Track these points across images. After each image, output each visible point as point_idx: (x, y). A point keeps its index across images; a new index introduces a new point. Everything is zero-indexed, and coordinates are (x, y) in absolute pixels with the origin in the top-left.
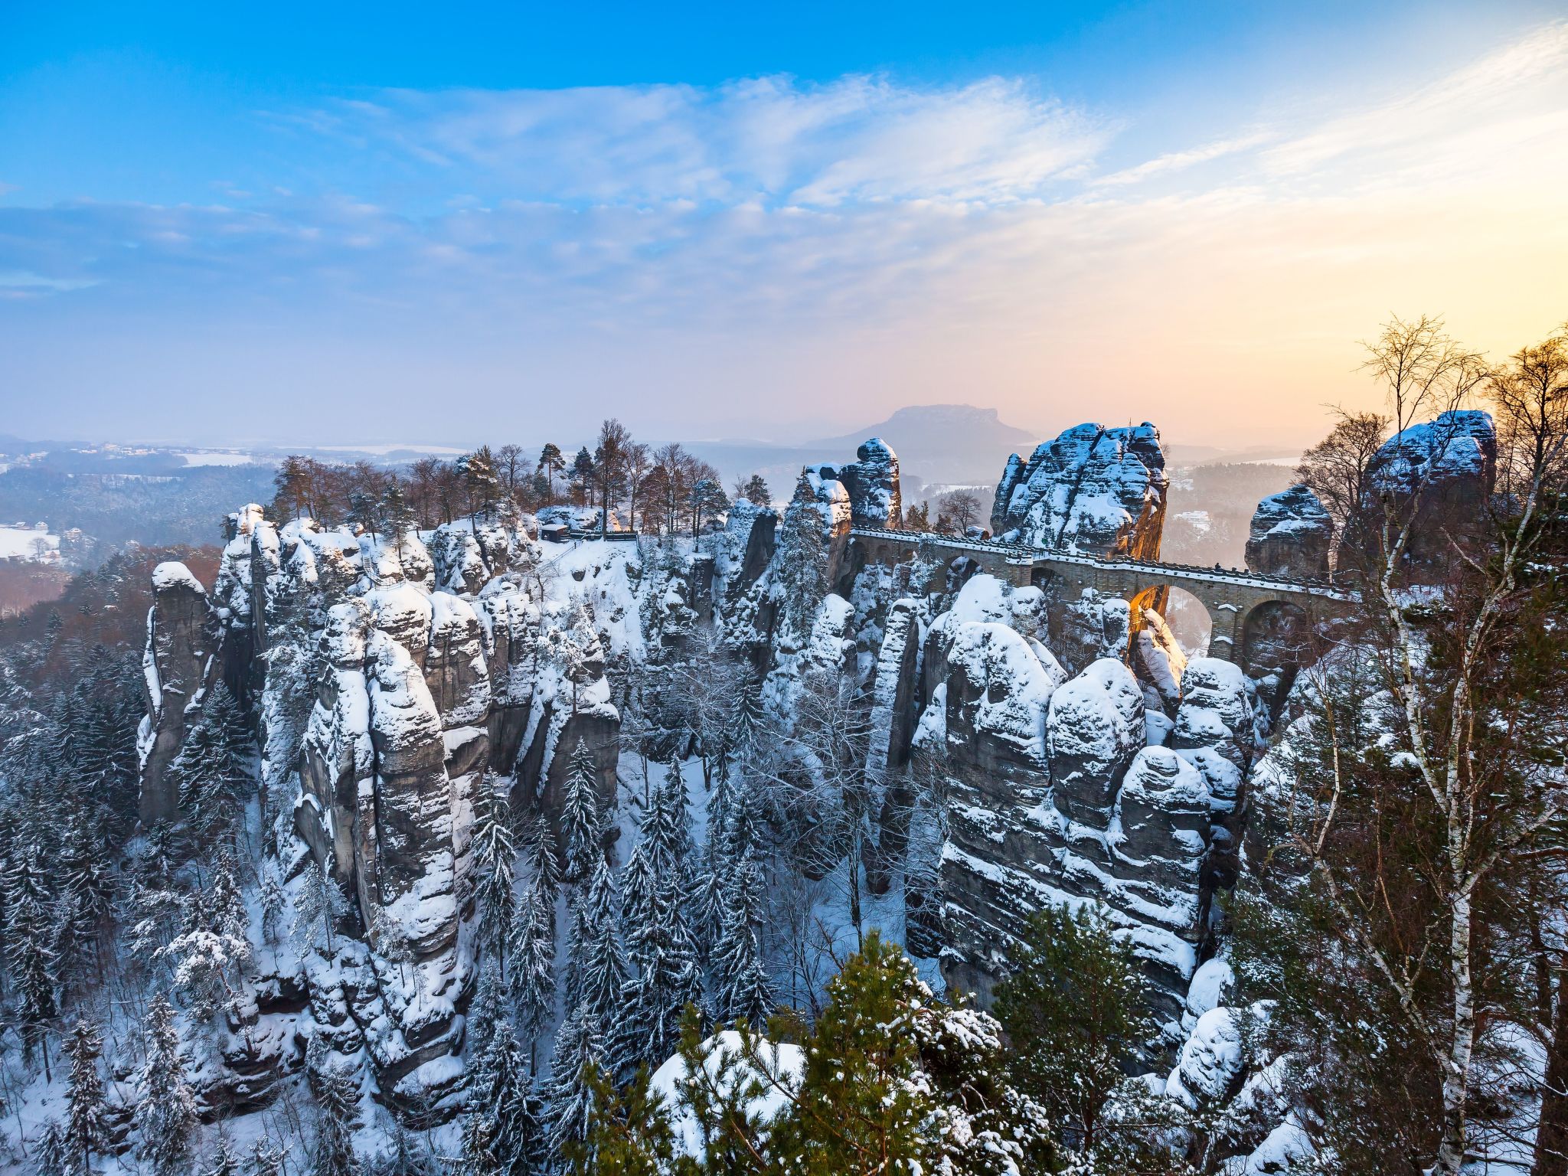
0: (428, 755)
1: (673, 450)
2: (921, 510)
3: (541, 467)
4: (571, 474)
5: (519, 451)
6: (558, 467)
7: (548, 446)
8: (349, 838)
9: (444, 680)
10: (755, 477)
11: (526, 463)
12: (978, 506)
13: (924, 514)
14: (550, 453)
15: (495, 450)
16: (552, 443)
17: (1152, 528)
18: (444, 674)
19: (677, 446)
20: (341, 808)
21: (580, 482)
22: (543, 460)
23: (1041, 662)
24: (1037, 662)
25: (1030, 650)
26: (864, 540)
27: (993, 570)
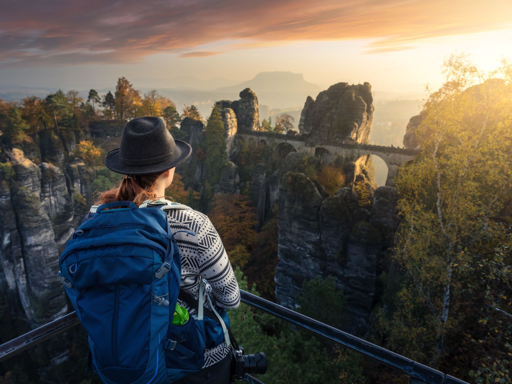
0: (46, 236)
1: (153, 92)
2: (268, 121)
3: (89, 101)
4: (104, 104)
5: (77, 93)
6: (97, 101)
7: (92, 91)
8: (13, 275)
9: (51, 203)
10: (192, 106)
11: (80, 99)
12: (293, 120)
13: (270, 123)
14: (93, 94)
15: (65, 92)
16: (93, 89)
17: (367, 129)
18: (51, 200)
19: (155, 91)
20: (7, 261)
21: (109, 108)
22: (90, 97)
23: (318, 189)
24: (316, 189)
25: (313, 184)
26: (243, 136)
27: (299, 149)
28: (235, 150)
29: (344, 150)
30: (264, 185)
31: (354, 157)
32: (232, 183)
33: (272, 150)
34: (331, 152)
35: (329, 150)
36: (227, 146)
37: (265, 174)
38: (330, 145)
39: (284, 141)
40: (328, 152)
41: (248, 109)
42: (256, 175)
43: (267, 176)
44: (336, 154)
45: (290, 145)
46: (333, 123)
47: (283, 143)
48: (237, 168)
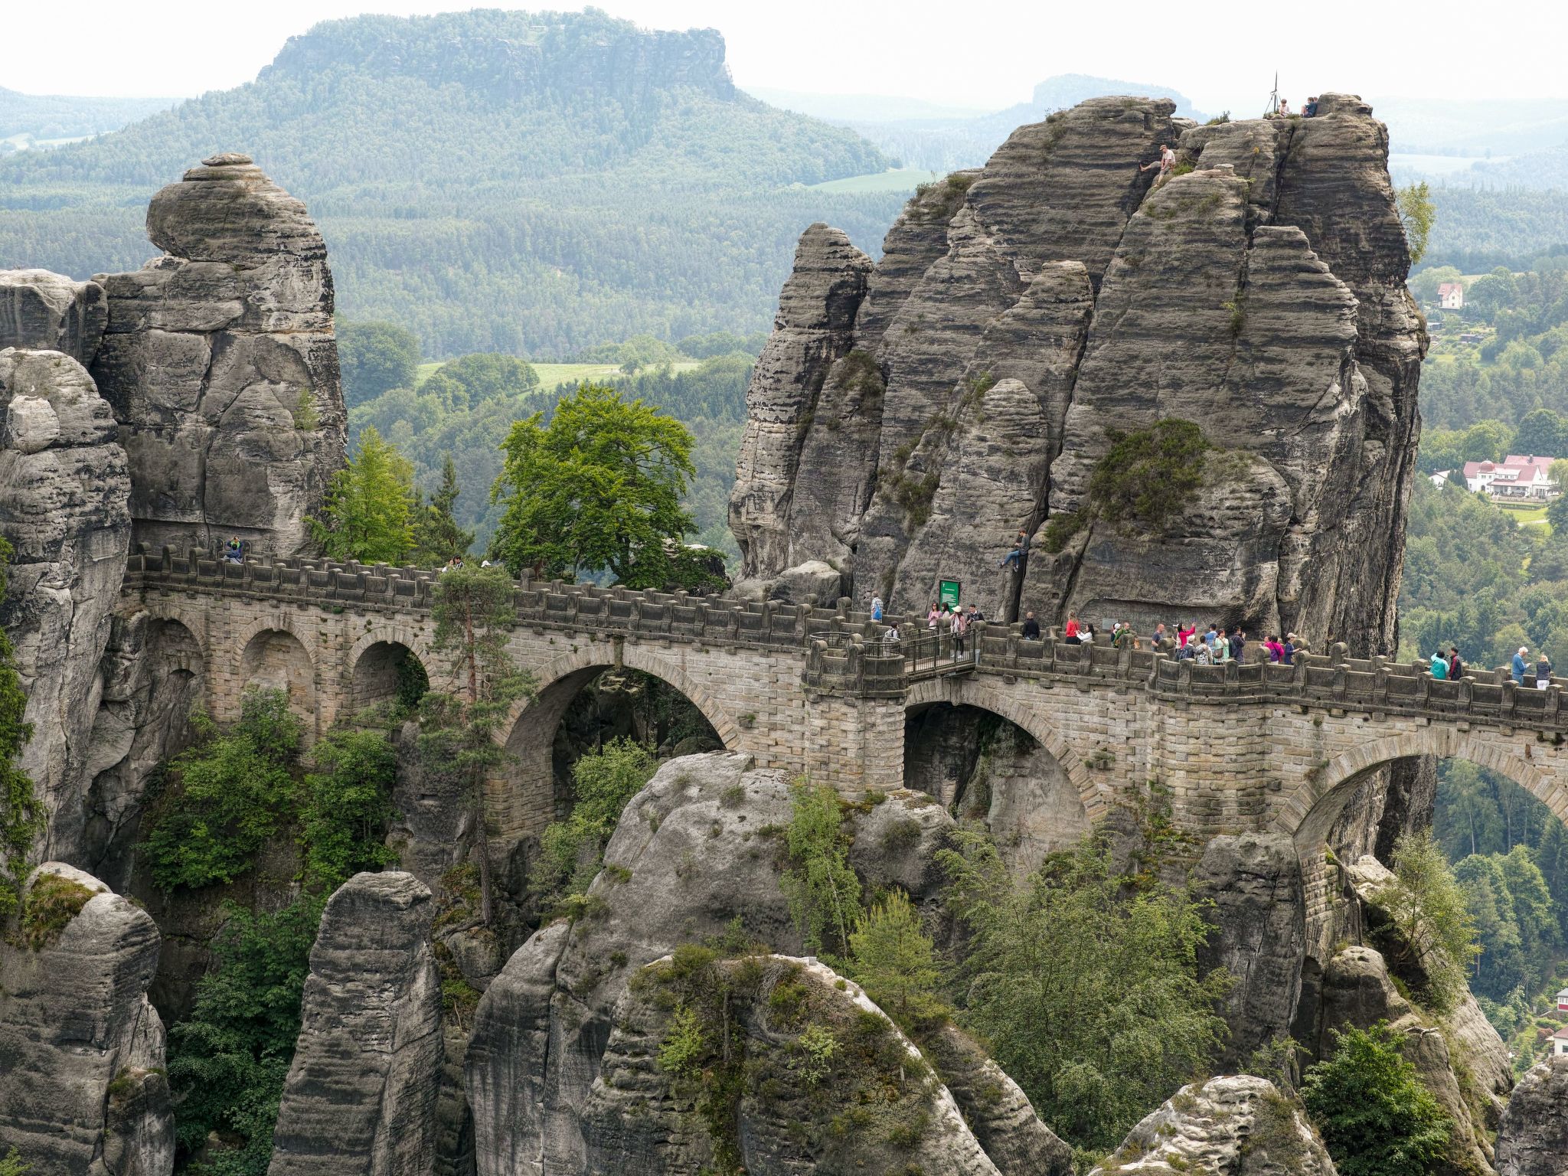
23: (962, 1100)
24: (945, 1101)
25: (914, 1052)
26: (189, 610)
27: (748, 722)
28: (109, 755)
29: (1175, 722)
30: (409, 1089)
31: (1277, 787)
32: (94, 1089)
33: (482, 738)
34: (1054, 748)
35: (1038, 730)
36: (32, 714)
37: (421, 986)
38: (1049, 677)
39: (600, 654)
40: (1025, 742)
41: (232, 353)
42: (337, 990)
43: (441, 1007)
44: (1102, 763)
45: (653, 684)
46: (1059, 470)
47: (594, 672)
48: (140, 929)
